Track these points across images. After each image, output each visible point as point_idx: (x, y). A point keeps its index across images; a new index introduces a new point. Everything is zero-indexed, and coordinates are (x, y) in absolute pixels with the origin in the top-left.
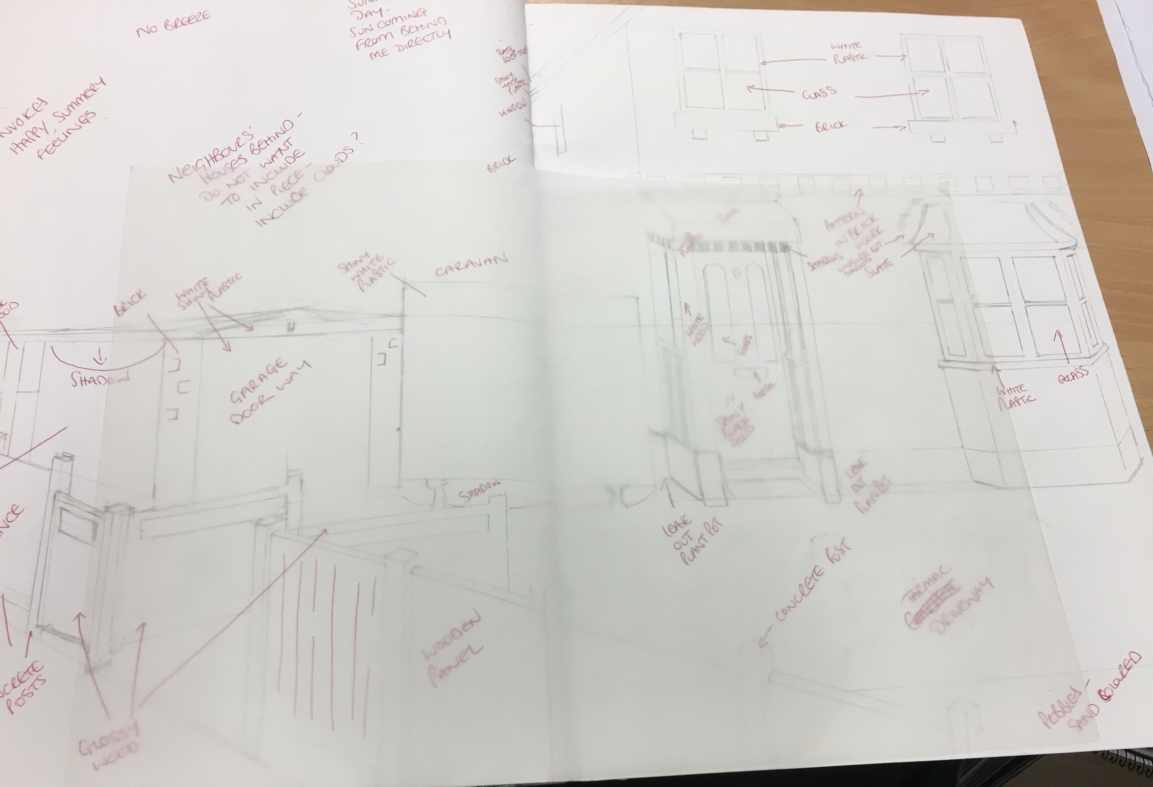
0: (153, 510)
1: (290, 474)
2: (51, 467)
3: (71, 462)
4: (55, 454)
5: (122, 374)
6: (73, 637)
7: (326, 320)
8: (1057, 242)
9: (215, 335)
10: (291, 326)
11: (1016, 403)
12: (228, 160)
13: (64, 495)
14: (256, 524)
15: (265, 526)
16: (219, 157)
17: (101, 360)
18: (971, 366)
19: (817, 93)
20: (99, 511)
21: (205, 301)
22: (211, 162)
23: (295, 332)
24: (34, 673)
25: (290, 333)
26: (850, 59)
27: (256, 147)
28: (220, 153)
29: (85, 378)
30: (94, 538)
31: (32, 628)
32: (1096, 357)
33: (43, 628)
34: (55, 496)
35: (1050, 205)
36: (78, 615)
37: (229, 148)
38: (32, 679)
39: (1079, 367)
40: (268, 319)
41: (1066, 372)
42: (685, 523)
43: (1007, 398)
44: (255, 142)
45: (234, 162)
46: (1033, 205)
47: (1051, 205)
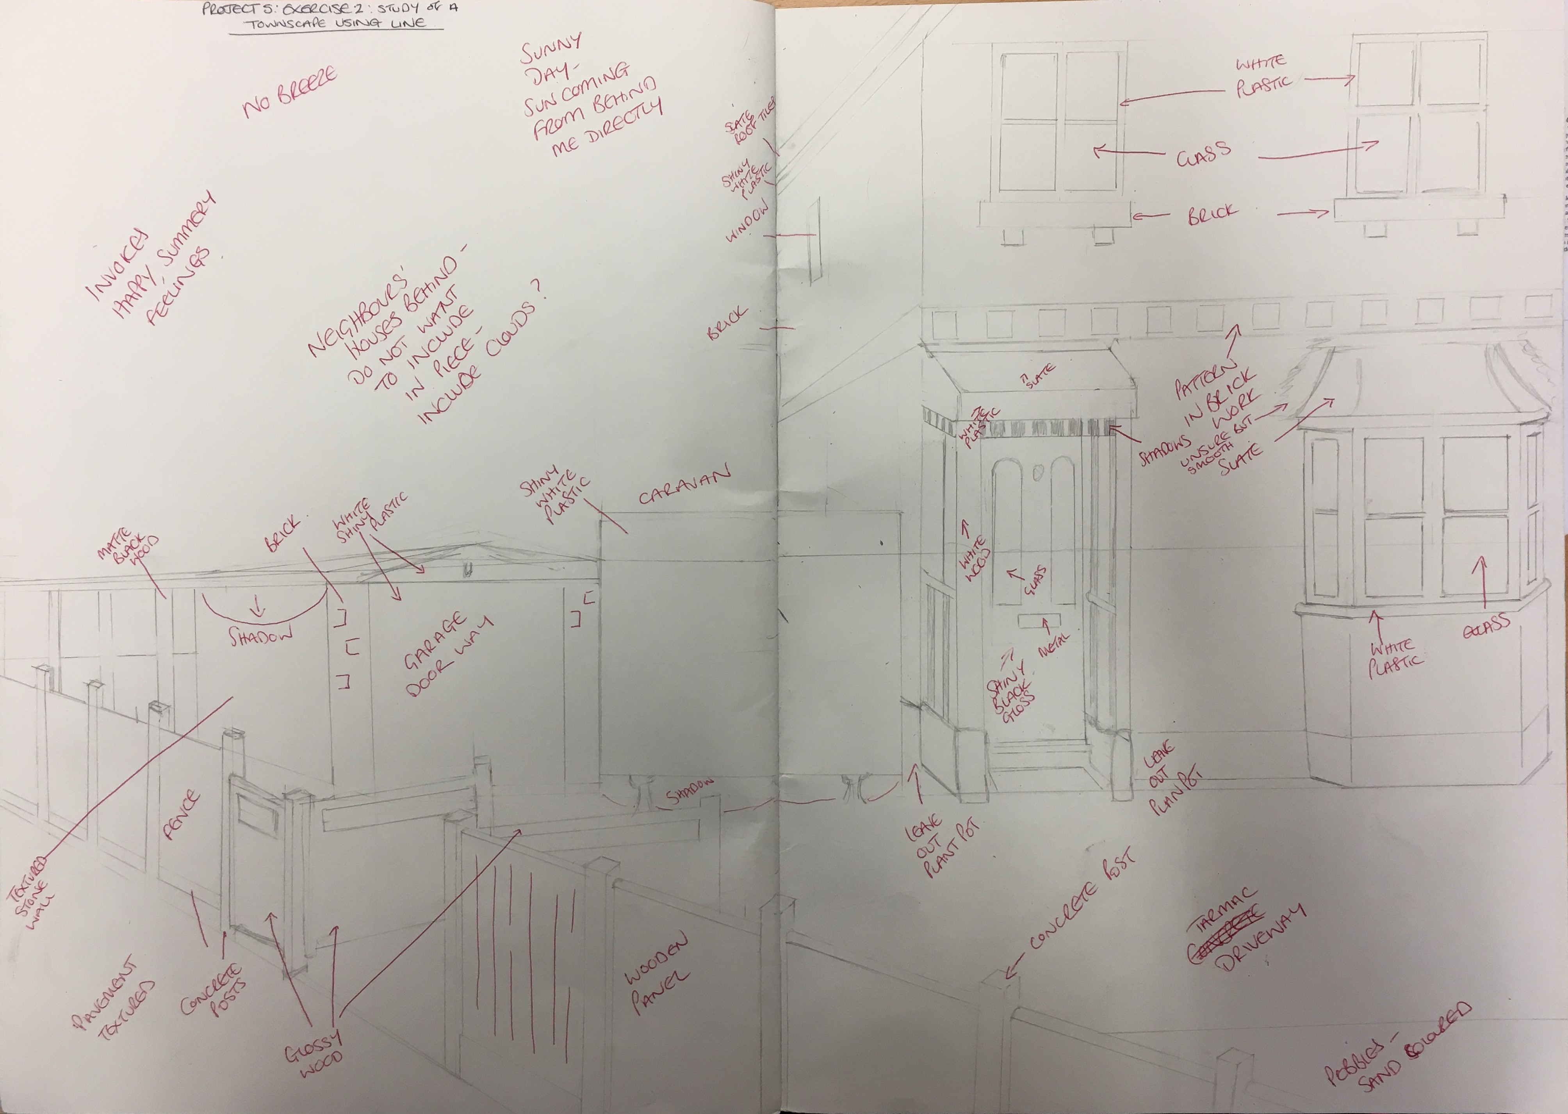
0: (333, 798)
1: (478, 761)
2: (221, 746)
3: (241, 740)
4: (224, 730)
5: (283, 629)
6: (267, 939)
7: (509, 562)
8: (1519, 412)
9: (381, 578)
10: (468, 569)
11: (1393, 668)
12: (377, 320)
13: (239, 779)
14: (445, 820)
15: (453, 822)
16: (367, 316)
17: (259, 611)
18: (1342, 612)
19: (1201, 155)
20: (278, 799)
21: (367, 530)
22: (358, 323)
23: (473, 577)
24: (232, 976)
25: (467, 579)
26: (1263, 87)
27: (412, 300)
28: (367, 310)
29: (244, 635)
30: (276, 828)
31: (225, 928)
32: (1528, 599)
33: (237, 929)
34: (230, 780)
35: (1524, 347)
36: (270, 916)
37: (378, 302)
38: (234, 981)
39: (1497, 615)
40: (441, 558)
41: (1478, 621)
42: (933, 824)
43: (1381, 660)
44: (410, 292)
45: (386, 324)
46: (1498, 347)
47: (1527, 347)
